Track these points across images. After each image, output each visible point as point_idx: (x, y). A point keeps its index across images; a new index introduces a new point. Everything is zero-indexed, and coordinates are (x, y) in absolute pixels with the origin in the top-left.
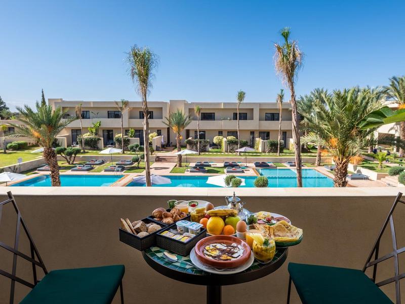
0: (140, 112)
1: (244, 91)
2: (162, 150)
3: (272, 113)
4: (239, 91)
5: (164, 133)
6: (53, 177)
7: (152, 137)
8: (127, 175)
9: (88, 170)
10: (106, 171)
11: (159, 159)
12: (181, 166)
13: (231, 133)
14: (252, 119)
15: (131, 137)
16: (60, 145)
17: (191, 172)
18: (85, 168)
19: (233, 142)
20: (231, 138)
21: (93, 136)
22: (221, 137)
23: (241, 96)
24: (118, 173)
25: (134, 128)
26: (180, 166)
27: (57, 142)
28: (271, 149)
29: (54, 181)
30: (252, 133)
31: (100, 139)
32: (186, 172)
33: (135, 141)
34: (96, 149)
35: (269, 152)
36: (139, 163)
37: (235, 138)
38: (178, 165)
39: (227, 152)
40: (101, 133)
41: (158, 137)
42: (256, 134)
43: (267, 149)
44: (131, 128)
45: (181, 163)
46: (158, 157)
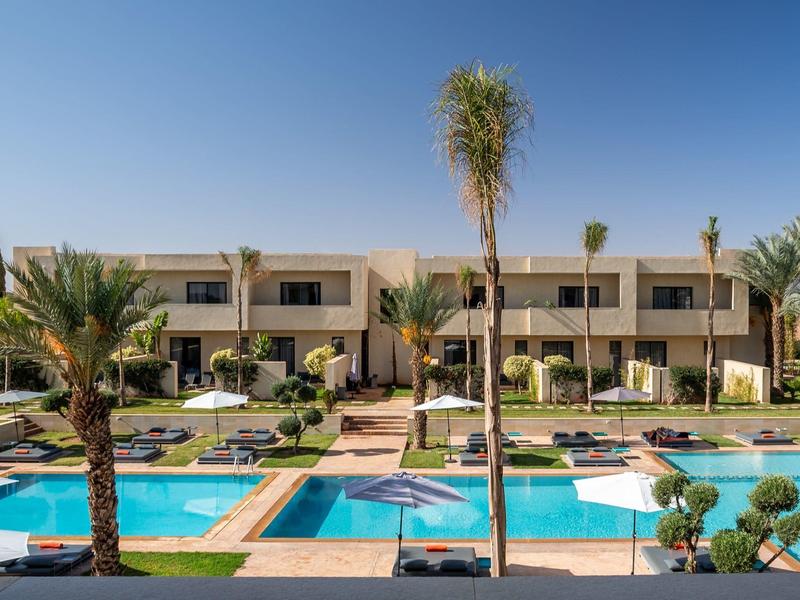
0: (282, 284)
1: (604, 222)
2: (352, 399)
3: (671, 288)
4: (590, 221)
5: (354, 346)
6: (96, 482)
7: (321, 358)
8: (275, 476)
9: (148, 459)
10: (203, 461)
11: (351, 425)
12: (424, 448)
13: (551, 346)
14: (616, 304)
15: (261, 358)
16: (49, 382)
17: (465, 463)
18: (137, 453)
19: (567, 373)
20: (556, 359)
21: (145, 357)
22: (526, 359)
23: (595, 237)
24: (245, 469)
25: (268, 331)
26: (423, 445)
27: (41, 375)
28: (682, 395)
29: (98, 496)
30: (616, 345)
31: (170, 366)
32: (448, 465)
33: (275, 372)
34: (155, 393)
35: (676, 402)
36: (298, 438)
37: (567, 360)
38: (415, 442)
39: (551, 403)
40: (165, 346)
41: (338, 358)
42: (629, 349)
43: (669, 395)
44: (262, 332)
45: (424, 436)
46: (347, 419)
